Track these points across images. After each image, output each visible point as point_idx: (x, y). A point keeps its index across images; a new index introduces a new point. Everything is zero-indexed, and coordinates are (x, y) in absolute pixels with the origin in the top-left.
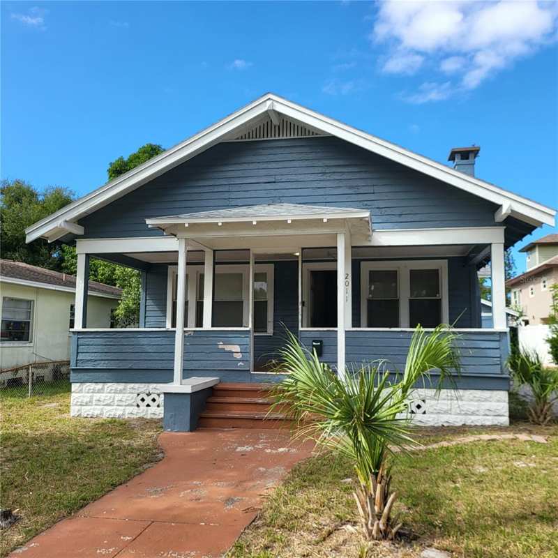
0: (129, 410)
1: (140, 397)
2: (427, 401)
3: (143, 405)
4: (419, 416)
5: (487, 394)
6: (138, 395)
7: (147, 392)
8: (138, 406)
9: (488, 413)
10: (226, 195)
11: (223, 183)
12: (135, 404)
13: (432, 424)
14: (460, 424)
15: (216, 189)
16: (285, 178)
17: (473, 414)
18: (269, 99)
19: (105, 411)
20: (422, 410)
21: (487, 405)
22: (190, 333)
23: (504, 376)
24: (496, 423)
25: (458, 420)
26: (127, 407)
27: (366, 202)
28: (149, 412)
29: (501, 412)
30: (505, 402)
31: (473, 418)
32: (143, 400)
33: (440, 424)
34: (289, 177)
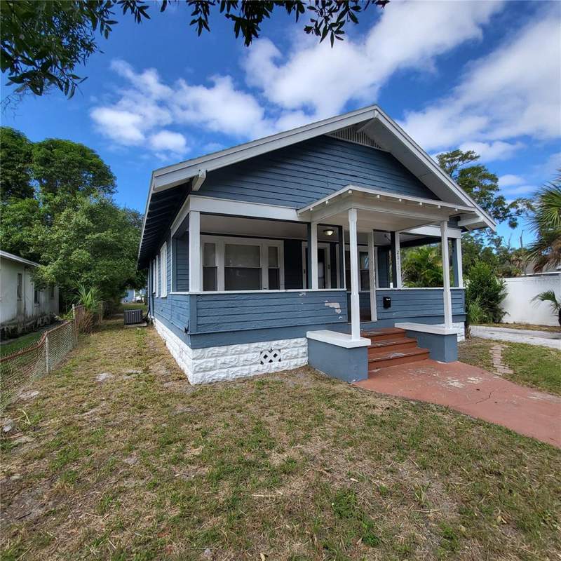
0: (255, 368)
1: (263, 355)
3: (266, 361)
6: (261, 353)
7: (270, 349)
8: (262, 363)
10: (325, 179)
11: (322, 168)
12: (259, 362)
15: (318, 172)
16: (362, 175)
19: (230, 373)
22: (303, 294)
26: (252, 366)
28: (273, 367)
32: (266, 357)
34: (365, 175)
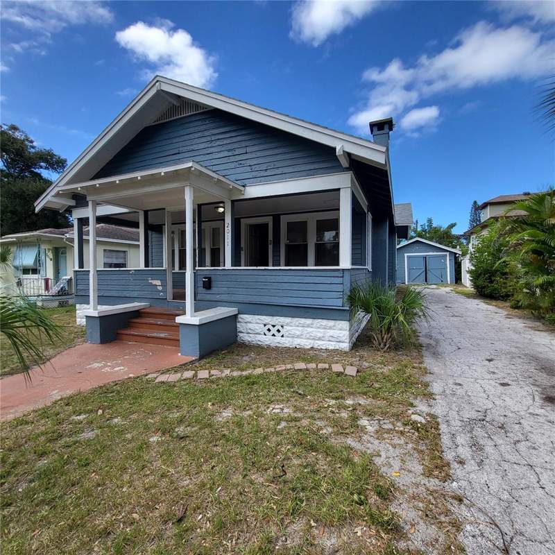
2: (285, 327)
4: (278, 339)
5: (331, 323)
9: (331, 339)
13: (287, 346)
14: (309, 347)
17: (320, 339)
18: (158, 81)
20: (281, 334)
21: (331, 332)
23: (345, 308)
24: (337, 347)
25: (307, 344)
27: (240, 162)
29: (343, 339)
30: (346, 330)
31: (320, 343)
33: (294, 346)
